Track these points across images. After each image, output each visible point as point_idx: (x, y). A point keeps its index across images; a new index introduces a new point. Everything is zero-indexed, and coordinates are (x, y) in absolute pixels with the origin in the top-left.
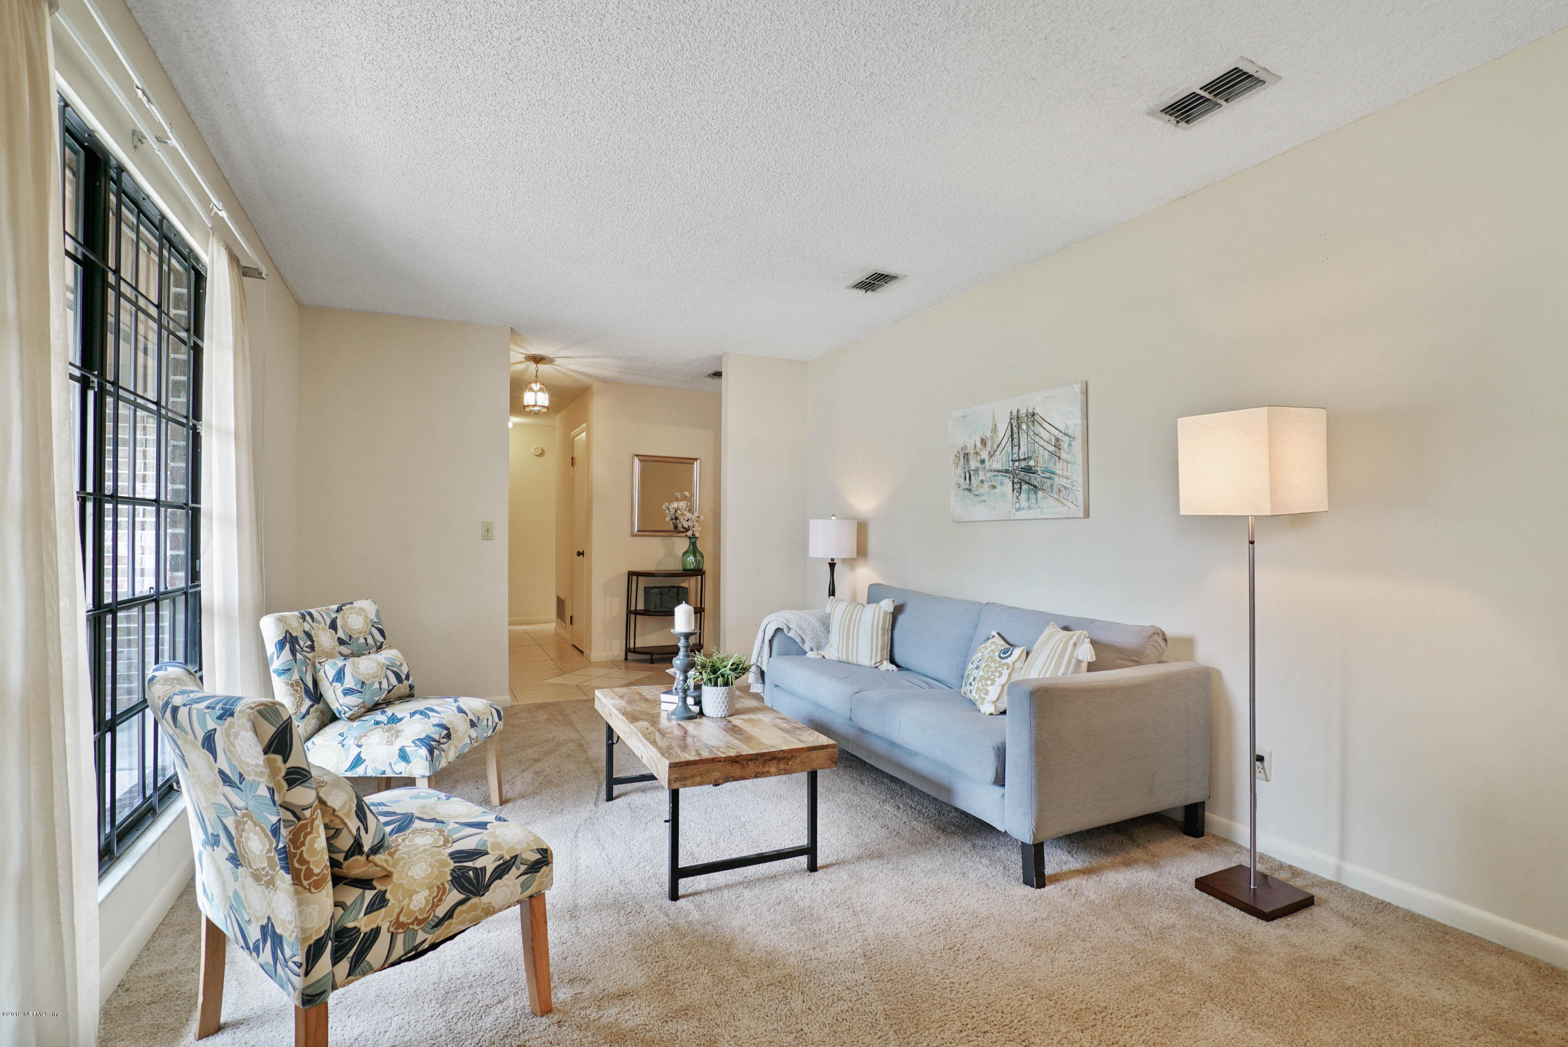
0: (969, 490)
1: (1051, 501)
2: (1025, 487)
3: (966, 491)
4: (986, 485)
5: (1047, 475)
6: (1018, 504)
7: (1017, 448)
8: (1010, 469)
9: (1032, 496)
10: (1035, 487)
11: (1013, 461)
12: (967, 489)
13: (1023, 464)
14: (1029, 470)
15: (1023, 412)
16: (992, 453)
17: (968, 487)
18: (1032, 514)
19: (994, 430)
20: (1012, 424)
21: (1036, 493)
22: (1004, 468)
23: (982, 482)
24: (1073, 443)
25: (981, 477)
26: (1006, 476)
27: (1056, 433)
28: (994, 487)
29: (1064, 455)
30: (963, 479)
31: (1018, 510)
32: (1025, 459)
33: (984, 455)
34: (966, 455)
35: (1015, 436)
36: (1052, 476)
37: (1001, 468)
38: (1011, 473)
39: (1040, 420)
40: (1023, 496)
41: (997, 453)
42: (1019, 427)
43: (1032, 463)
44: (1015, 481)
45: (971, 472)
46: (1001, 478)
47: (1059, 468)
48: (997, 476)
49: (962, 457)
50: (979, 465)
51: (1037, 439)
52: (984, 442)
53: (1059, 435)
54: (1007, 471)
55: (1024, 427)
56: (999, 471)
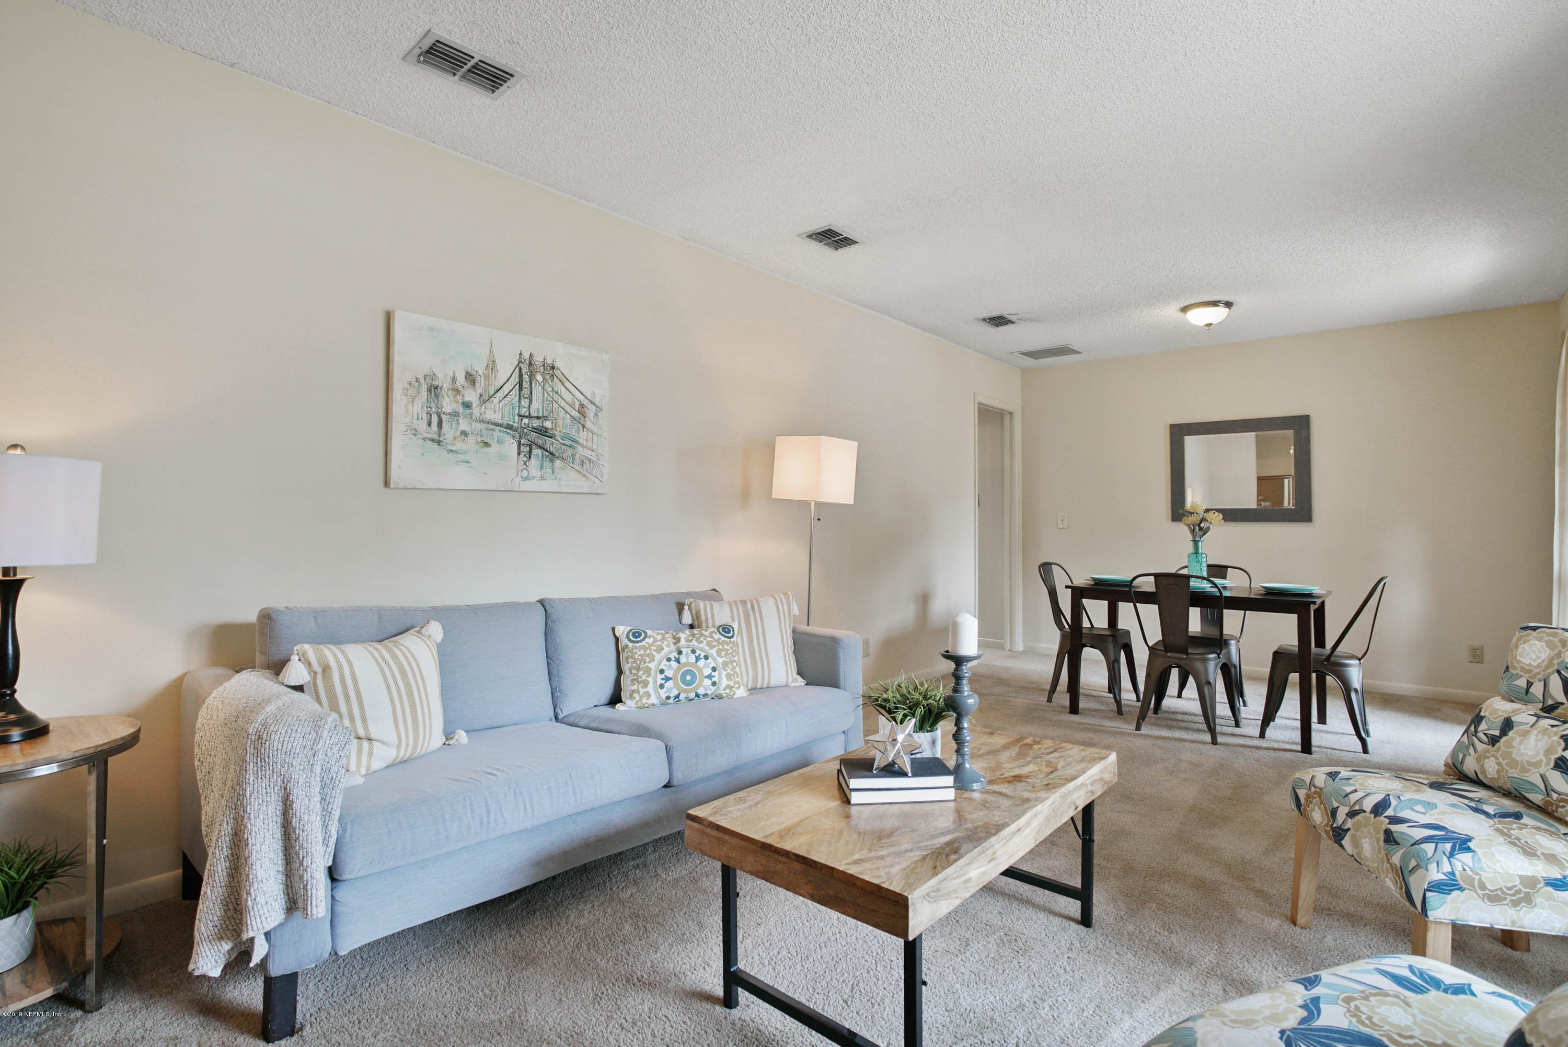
0: (439, 443)
1: (572, 473)
2: (537, 451)
3: (429, 443)
4: (471, 440)
5: (568, 443)
6: (525, 471)
7: (527, 401)
8: (516, 425)
9: (547, 464)
10: (551, 453)
11: (520, 415)
12: (433, 440)
13: (536, 423)
14: (543, 432)
15: (538, 359)
16: (486, 397)
17: (437, 438)
18: (545, 486)
19: (492, 366)
20: (520, 369)
21: (551, 461)
22: (505, 422)
23: (464, 433)
24: (600, 414)
25: (464, 425)
26: (508, 433)
27: (581, 398)
28: (487, 444)
29: (588, 424)
30: (425, 422)
31: (527, 478)
32: (538, 418)
33: (471, 396)
34: (434, 390)
35: (525, 385)
36: (574, 444)
37: (500, 422)
38: (516, 430)
39: (561, 376)
40: (534, 462)
41: (495, 401)
42: (532, 377)
43: (548, 424)
44: (523, 441)
45: (444, 417)
46: (501, 434)
47: (582, 437)
48: (493, 430)
49: (424, 388)
50: (461, 409)
51: (556, 397)
52: (471, 378)
53: (585, 402)
54: (510, 427)
55: (539, 378)
56: (497, 425)
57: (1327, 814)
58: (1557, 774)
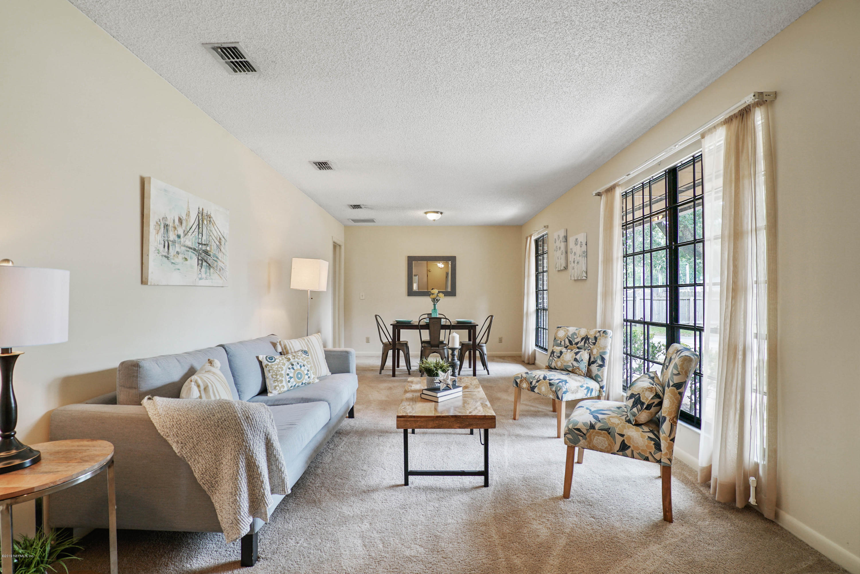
0: (168, 258)
1: (216, 275)
2: (204, 264)
3: (164, 258)
4: (181, 256)
5: (215, 259)
6: (200, 275)
7: (201, 235)
8: (197, 248)
9: (208, 270)
10: (209, 265)
11: (198, 243)
12: (165, 256)
13: (204, 248)
14: (206, 252)
15: (205, 211)
16: (186, 232)
17: (167, 255)
18: (207, 283)
19: (188, 215)
20: (199, 217)
21: (210, 269)
22: (193, 247)
23: (178, 253)
24: (226, 243)
25: (178, 249)
26: (194, 253)
27: (220, 234)
28: (186, 259)
29: (222, 249)
30: (163, 246)
31: (201, 279)
32: (205, 245)
33: (180, 232)
34: (166, 226)
35: (201, 226)
36: (217, 260)
37: (191, 246)
38: (197, 252)
39: (213, 222)
40: (203, 270)
41: (189, 234)
42: (203, 221)
43: (208, 248)
44: (199, 258)
45: (170, 242)
46: (191, 254)
47: (220, 255)
48: (188, 251)
49: (162, 226)
50: (176, 239)
51: (211, 234)
52: (180, 221)
53: (221, 237)
54: (195, 250)
55: (205, 222)
56: (190, 248)
57: (528, 384)
58: (575, 362)
